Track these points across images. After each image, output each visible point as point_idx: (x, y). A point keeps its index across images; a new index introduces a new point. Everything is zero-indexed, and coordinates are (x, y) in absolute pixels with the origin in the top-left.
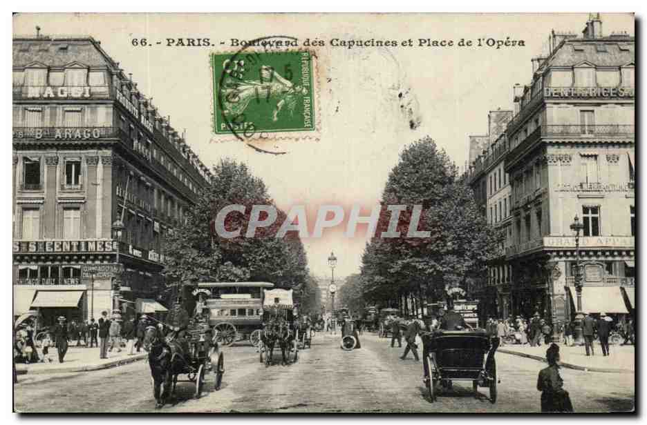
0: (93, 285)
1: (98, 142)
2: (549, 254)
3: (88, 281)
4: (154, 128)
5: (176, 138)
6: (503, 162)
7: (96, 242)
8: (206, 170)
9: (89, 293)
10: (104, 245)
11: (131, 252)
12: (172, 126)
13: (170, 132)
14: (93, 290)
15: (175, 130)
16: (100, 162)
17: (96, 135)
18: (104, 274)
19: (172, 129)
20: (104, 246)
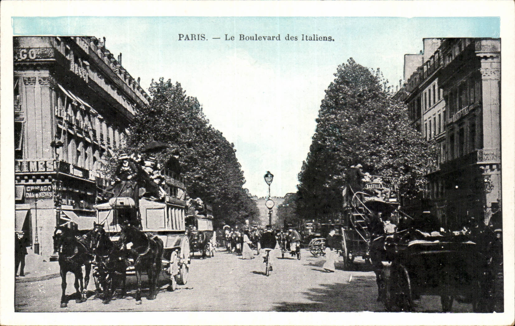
0: (36, 204)
1: (35, 64)
2: (483, 168)
3: (31, 201)
4: (90, 48)
5: (112, 60)
6: (437, 79)
7: (37, 162)
8: (143, 92)
9: (33, 212)
10: (45, 164)
11: (71, 172)
12: (107, 47)
13: (105, 53)
14: (36, 209)
15: (112, 53)
16: (37, 82)
17: (32, 55)
18: (47, 194)
19: (108, 51)
20: (45, 166)
